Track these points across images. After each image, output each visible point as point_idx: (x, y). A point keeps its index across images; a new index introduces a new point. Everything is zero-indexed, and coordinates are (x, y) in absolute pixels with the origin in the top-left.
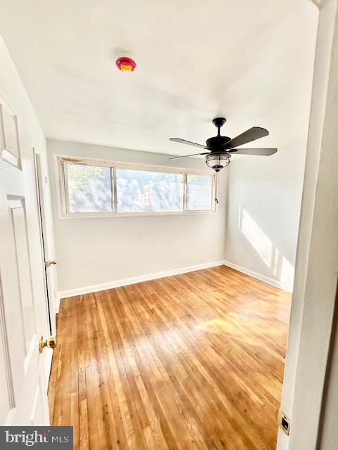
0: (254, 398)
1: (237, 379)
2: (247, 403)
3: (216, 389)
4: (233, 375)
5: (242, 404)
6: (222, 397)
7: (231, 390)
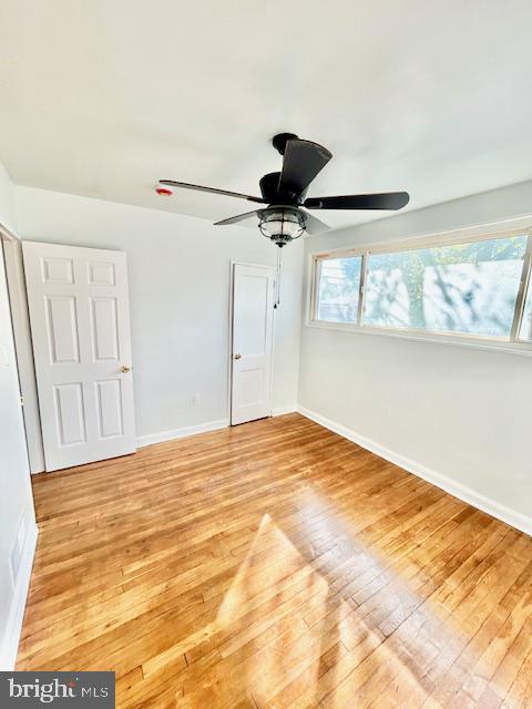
0: (136, 566)
1: (167, 553)
2: (135, 556)
3: (160, 528)
4: (174, 550)
5: (136, 550)
6: (150, 531)
7: (156, 542)
